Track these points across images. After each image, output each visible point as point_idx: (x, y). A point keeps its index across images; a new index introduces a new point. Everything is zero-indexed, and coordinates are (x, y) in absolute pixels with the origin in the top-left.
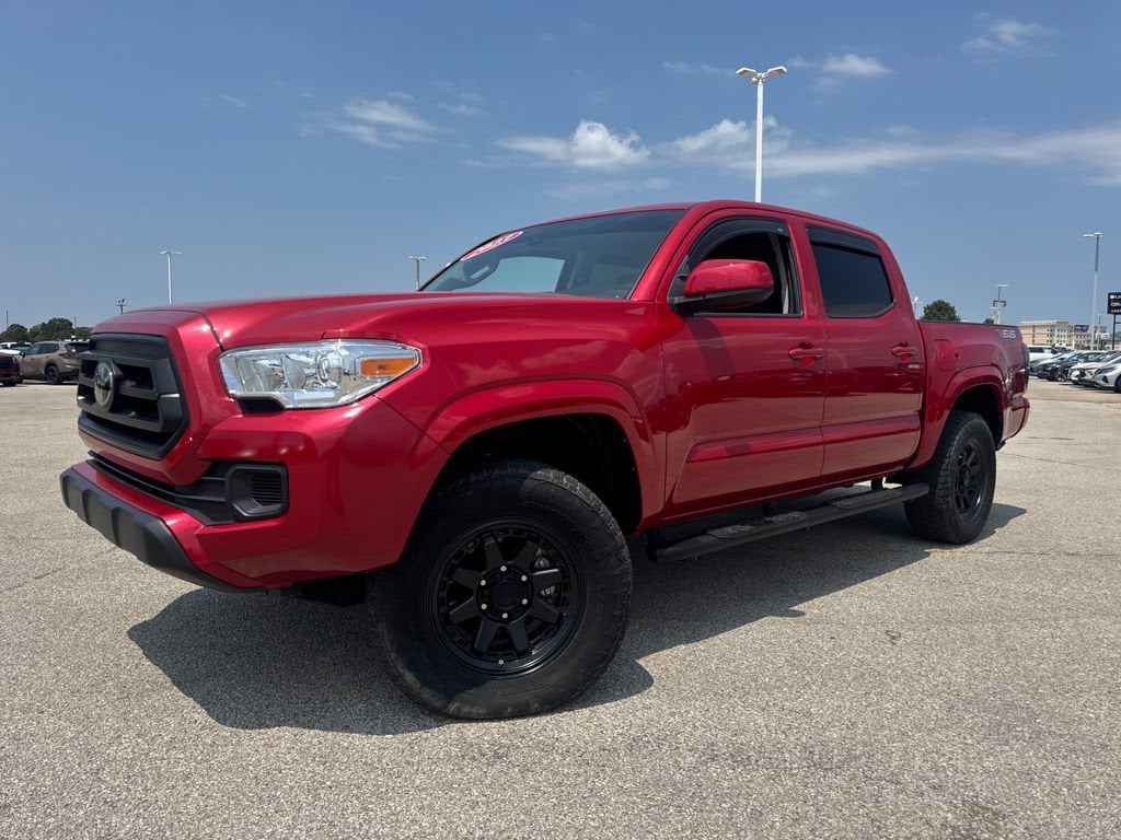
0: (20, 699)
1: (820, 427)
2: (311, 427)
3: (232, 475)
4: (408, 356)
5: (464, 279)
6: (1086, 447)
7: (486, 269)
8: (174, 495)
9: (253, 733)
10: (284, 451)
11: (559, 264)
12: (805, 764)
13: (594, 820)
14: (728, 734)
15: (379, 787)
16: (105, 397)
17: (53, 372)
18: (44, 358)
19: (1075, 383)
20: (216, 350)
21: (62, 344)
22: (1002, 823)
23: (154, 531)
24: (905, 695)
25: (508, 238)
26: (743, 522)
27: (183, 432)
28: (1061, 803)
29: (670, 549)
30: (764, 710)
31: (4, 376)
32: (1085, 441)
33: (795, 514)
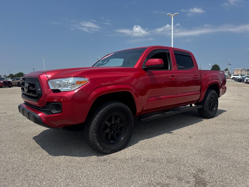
0: (11, 151)
1: (177, 93)
2: (66, 95)
3: (51, 105)
4: (86, 80)
5: (102, 64)
6: (244, 97)
7: (107, 61)
8: (40, 109)
9: (56, 157)
10: (62, 100)
11: (123, 60)
12: (166, 162)
13: (122, 172)
14: (152, 156)
15: (80, 167)
16: (26, 90)
17: (19, 84)
18: (17, 81)
19: (246, 83)
20: (47, 80)
21: (21, 78)
22: (204, 173)
23: (36, 117)
24: (190, 149)
25: (111, 55)
26: (159, 114)
27: (41, 97)
28: (217, 169)
29: (143, 119)
30: (160, 152)
31: (9, 85)
32: (245, 96)
33: (171, 112)
